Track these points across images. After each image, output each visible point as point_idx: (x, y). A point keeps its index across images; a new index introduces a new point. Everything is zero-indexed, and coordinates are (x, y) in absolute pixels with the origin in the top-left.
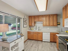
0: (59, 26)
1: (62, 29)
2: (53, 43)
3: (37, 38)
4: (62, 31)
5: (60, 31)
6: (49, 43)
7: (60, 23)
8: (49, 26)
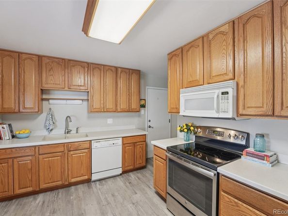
0: (143, 111)
1: (150, 121)
2: (133, 176)
3: (62, 173)
4: (150, 127)
5: (146, 127)
6: (118, 179)
7: (145, 100)
8: (116, 111)
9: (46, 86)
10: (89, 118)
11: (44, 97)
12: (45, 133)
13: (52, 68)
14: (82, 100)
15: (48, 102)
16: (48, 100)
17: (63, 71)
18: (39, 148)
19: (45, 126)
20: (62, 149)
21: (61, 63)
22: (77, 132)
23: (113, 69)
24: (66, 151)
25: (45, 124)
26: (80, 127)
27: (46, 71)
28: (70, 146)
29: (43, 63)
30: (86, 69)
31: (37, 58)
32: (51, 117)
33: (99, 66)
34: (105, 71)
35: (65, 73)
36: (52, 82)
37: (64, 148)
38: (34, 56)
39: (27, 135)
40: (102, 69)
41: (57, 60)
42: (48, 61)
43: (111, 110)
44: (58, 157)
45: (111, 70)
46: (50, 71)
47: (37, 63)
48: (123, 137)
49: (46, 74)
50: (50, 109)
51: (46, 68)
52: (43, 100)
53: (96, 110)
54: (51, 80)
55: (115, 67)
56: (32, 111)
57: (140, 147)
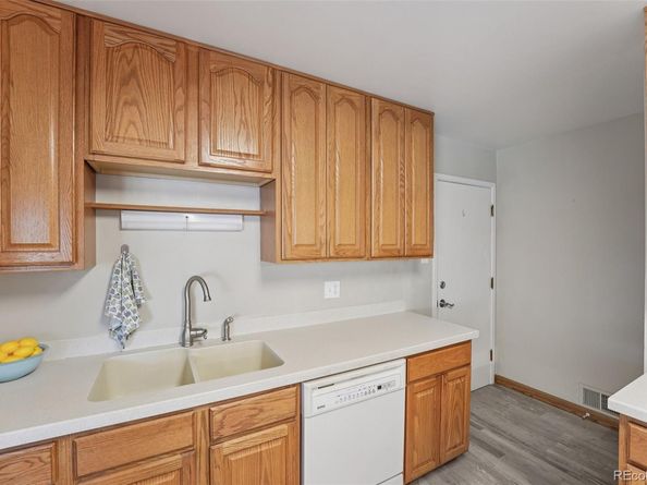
8: (363, 256)
9: (107, 149)
10: (266, 279)
11: (101, 198)
12: (104, 345)
13: (133, 73)
14: (244, 214)
15: (116, 221)
16: (115, 211)
17: (180, 91)
18: (74, 445)
19: (105, 320)
20: (183, 438)
21: (173, 58)
22: (226, 337)
23: (356, 98)
24: (203, 444)
25: (105, 309)
26: (237, 315)
27: (109, 85)
28: (218, 417)
29: (95, 51)
30: (268, 91)
31: (70, 24)
32: (127, 280)
33: (310, 84)
34: (331, 105)
35: (187, 98)
36: (132, 133)
37: (194, 433)
38: (57, 13)
39: (27, 365)
40: (322, 96)
41: (154, 41)
42: (118, 39)
43: (349, 254)
44: (165, 474)
45: (351, 103)
46: (125, 82)
47: (68, 44)
48: (407, 358)
49: (109, 97)
50: (125, 248)
51: (110, 70)
52: (94, 210)
53: (302, 252)
54: (132, 123)
55: (361, 93)
56: (47, 257)
57: (457, 386)
